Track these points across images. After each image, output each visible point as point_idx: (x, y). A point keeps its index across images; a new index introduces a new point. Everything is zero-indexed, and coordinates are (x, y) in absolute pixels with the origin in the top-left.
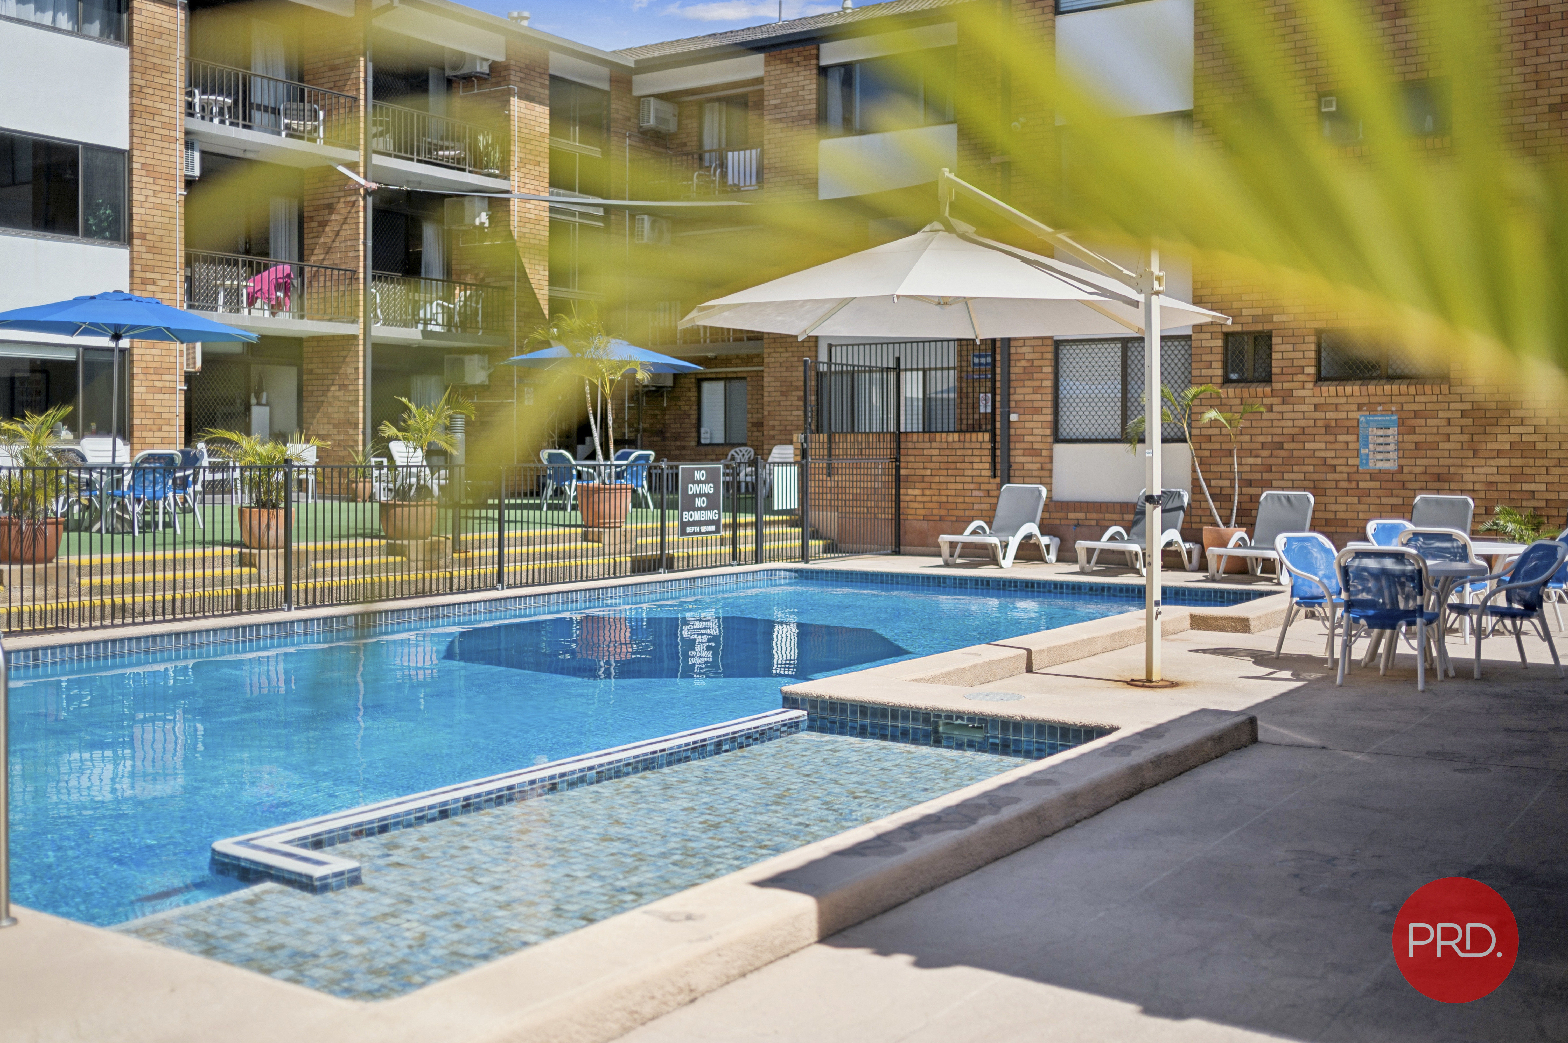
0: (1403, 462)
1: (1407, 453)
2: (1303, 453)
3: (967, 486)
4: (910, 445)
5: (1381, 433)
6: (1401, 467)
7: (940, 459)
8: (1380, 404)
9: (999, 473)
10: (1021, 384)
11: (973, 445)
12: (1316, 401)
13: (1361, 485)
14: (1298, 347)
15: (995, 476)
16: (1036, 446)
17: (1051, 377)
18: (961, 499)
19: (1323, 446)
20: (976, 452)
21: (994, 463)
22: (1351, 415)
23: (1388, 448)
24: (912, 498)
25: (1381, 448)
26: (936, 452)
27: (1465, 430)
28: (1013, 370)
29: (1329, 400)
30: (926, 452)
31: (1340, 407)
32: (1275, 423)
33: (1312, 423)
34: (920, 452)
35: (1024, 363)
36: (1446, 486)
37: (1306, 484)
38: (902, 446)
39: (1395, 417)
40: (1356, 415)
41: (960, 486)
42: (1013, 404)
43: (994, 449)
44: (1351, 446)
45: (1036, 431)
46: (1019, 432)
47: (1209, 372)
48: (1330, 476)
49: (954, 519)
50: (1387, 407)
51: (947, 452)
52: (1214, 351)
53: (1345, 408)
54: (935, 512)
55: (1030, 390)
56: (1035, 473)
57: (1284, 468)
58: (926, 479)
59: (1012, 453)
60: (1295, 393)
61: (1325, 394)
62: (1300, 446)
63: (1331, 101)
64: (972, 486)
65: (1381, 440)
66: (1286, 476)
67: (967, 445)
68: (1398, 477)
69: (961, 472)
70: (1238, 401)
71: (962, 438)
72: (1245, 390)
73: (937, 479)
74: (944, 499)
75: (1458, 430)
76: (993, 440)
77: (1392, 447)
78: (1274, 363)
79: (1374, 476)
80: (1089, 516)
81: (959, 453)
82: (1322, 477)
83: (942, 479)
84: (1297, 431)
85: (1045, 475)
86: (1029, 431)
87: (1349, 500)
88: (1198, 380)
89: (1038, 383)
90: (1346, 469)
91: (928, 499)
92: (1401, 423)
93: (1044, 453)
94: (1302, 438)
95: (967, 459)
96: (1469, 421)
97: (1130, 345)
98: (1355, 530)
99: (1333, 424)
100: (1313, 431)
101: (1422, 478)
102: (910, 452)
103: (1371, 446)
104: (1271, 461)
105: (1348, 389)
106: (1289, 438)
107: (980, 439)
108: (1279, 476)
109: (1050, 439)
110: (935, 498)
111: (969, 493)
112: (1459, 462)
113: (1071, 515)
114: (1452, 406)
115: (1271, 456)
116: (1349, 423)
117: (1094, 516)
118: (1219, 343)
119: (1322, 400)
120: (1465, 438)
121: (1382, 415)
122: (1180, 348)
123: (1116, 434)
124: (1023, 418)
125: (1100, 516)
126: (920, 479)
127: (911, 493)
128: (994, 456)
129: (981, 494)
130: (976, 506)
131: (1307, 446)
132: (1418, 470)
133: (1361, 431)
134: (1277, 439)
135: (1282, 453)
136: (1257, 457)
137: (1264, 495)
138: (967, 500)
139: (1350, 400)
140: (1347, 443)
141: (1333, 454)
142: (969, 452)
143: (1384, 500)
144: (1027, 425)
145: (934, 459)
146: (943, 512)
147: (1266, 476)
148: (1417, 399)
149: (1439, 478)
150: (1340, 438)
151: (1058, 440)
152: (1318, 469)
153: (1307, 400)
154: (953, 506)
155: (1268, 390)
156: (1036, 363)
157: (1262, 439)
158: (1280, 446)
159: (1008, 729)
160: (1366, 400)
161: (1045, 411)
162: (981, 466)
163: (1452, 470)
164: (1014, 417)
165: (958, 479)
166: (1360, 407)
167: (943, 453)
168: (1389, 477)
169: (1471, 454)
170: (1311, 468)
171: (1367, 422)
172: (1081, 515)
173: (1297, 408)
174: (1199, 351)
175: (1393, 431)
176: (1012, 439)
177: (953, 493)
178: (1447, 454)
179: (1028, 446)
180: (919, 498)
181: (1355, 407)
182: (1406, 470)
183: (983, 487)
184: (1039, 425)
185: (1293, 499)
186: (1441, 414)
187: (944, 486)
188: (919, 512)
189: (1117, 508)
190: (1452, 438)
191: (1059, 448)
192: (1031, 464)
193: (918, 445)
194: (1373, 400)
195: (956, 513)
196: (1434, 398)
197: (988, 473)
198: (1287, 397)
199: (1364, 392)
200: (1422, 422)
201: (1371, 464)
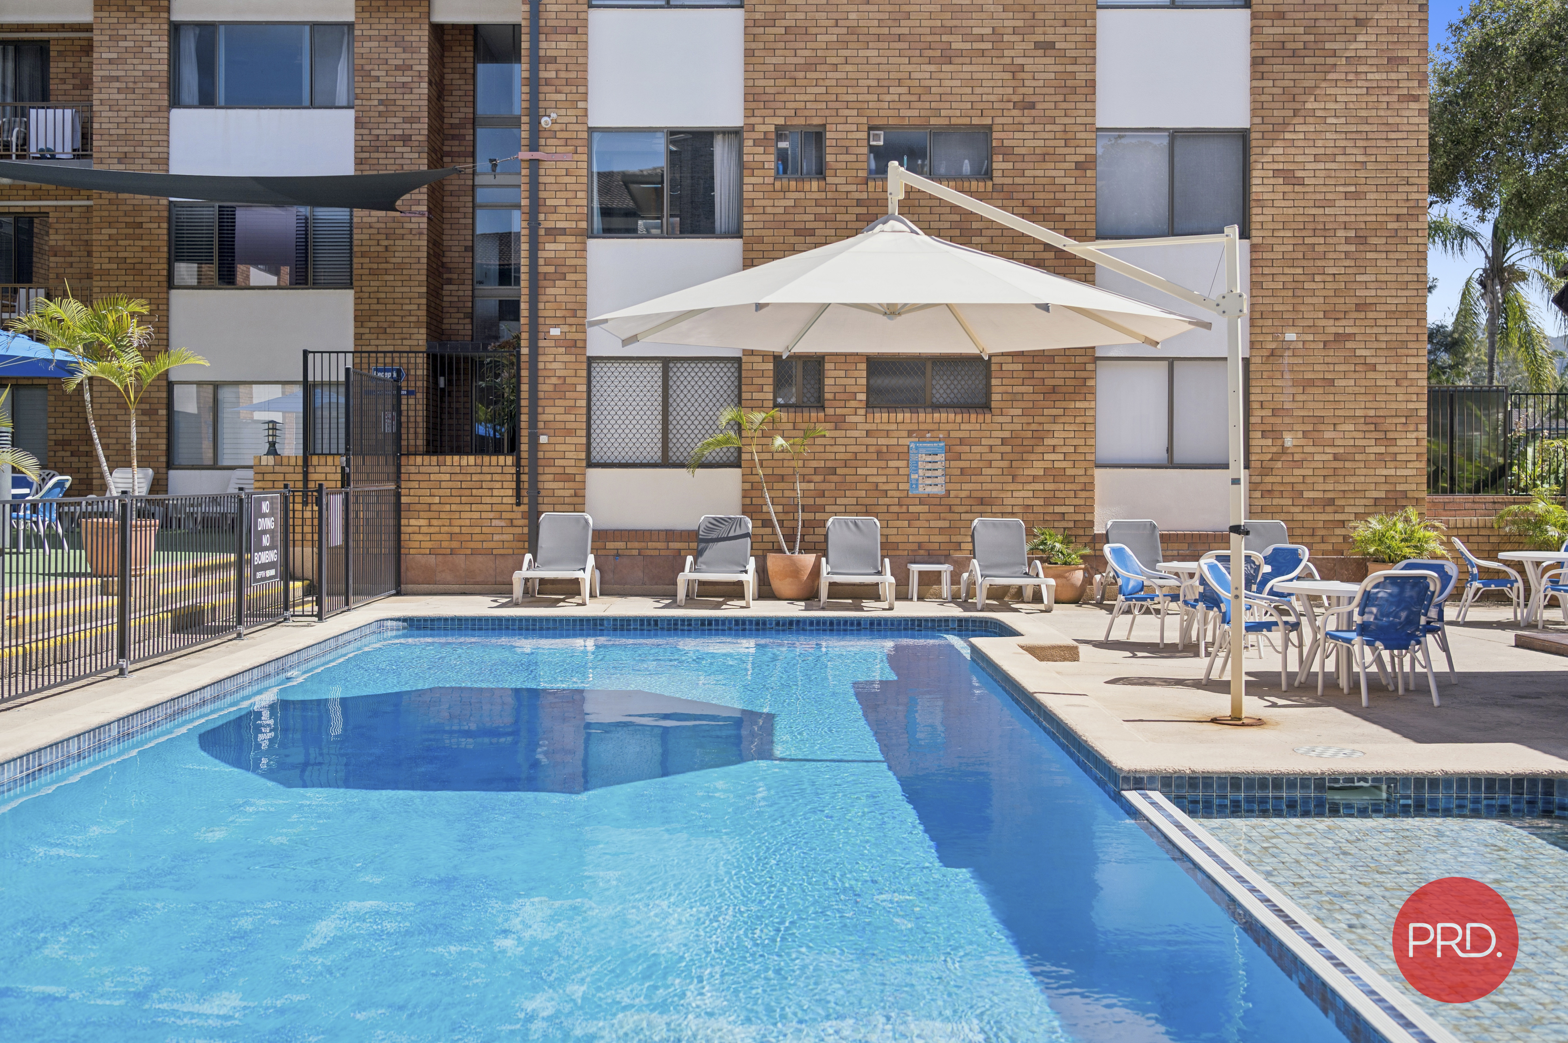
0: (951, 486)
1: (953, 479)
2: (855, 479)
3: (484, 515)
4: (413, 469)
5: (929, 458)
6: (948, 491)
7: (450, 484)
8: (929, 431)
9: (526, 500)
10: (551, 402)
11: (493, 470)
12: (868, 427)
13: (911, 509)
14: (850, 373)
15: (518, 504)
16: (568, 471)
17: (585, 395)
18: (478, 530)
19: (875, 471)
20: (496, 477)
21: (518, 489)
22: (901, 441)
23: (936, 473)
24: (416, 529)
25: (929, 474)
26: (447, 477)
27: (1005, 456)
28: (541, 387)
29: (880, 427)
30: (433, 477)
31: (891, 434)
32: (828, 448)
33: (864, 448)
34: (426, 477)
35: (554, 380)
36: (988, 509)
37: (859, 508)
38: (403, 470)
39: (942, 444)
40: (906, 441)
41: (477, 515)
42: (541, 425)
43: (518, 474)
44: (901, 471)
45: (568, 455)
46: (548, 455)
47: (760, 396)
48: (882, 501)
49: (469, 551)
50: (935, 434)
51: (461, 477)
52: (766, 374)
53: (896, 434)
54: (444, 544)
55: (562, 410)
56: (567, 500)
57: (836, 493)
58: (434, 508)
59: (541, 478)
60: (848, 419)
61: (877, 420)
62: (853, 471)
63: (879, 135)
64: (491, 515)
65: (929, 466)
66: (839, 501)
67: (485, 469)
68: (945, 501)
69: (478, 500)
70: (790, 426)
71: (479, 461)
72: (799, 415)
73: (447, 508)
74: (457, 530)
75: (999, 456)
76: (518, 464)
77: (939, 473)
78: (826, 389)
79: (922, 501)
80: (630, 545)
81: (475, 478)
82: (874, 501)
83: (454, 507)
84: (849, 456)
85: (578, 502)
86: (561, 455)
87: (899, 523)
88: (749, 403)
89: (572, 403)
90: (897, 494)
91: (437, 529)
92: (948, 450)
93: (578, 478)
94: (854, 463)
95: (484, 485)
96: (1008, 449)
97: (671, 365)
98: (906, 553)
99: (884, 449)
100: (865, 456)
101: (968, 502)
102: (412, 477)
103: (921, 472)
104: (824, 486)
105: (900, 416)
106: (842, 464)
107: (502, 462)
108: (832, 501)
109: (584, 463)
110: (444, 529)
111: (488, 523)
112: (999, 486)
113: (610, 545)
114: (994, 434)
115: (824, 481)
116: (900, 449)
117: (636, 545)
118: (771, 366)
119: (874, 427)
120: (1005, 464)
121: (930, 442)
122: (725, 370)
123: (656, 458)
124: (553, 440)
125: (643, 544)
126: (426, 507)
127: (412, 524)
128: (518, 481)
129: (503, 523)
130: (496, 537)
131: (860, 471)
132: (964, 494)
133: (912, 457)
134: (829, 464)
135: (834, 478)
136: (809, 482)
137: (831, 520)
138: (485, 530)
139: (901, 427)
140: (898, 468)
141: (884, 479)
142: (489, 477)
143: (933, 524)
144: (558, 447)
145: (443, 484)
146: (455, 544)
147: (819, 501)
148: (963, 427)
149: (982, 502)
150: (891, 464)
151: (590, 465)
152: (870, 494)
153: (859, 426)
154: (468, 537)
155: (821, 415)
156: (568, 380)
157: (814, 464)
158: (833, 471)
159: (1423, 787)
160: (915, 427)
161: (579, 433)
162: (502, 492)
163: (994, 494)
164: (543, 439)
165: (474, 507)
166: (910, 433)
167: (454, 477)
168: (937, 501)
169: (1010, 479)
170: (863, 493)
171: (917, 448)
172: (620, 545)
173: (849, 433)
174: (750, 374)
175: (941, 457)
176: (541, 462)
177: (467, 522)
178: (988, 479)
179: (561, 470)
180: (424, 530)
181: (905, 434)
182: (952, 494)
183: (504, 515)
184: (573, 448)
185: (859, 523)
186: (984, 441)
187: (457, 515)
188: (423, 545)
189: (663, 536)
190: (994, 464)
191: (592, 473)
192: (563, 490)
193: (422, 469)
194: (922, 427)
195: (472, 545)
196: (978, 426)
197: (513, 500)
198: (839, 423)
199: (915, 420)
200: (967, 448)
201: (921, 489)
